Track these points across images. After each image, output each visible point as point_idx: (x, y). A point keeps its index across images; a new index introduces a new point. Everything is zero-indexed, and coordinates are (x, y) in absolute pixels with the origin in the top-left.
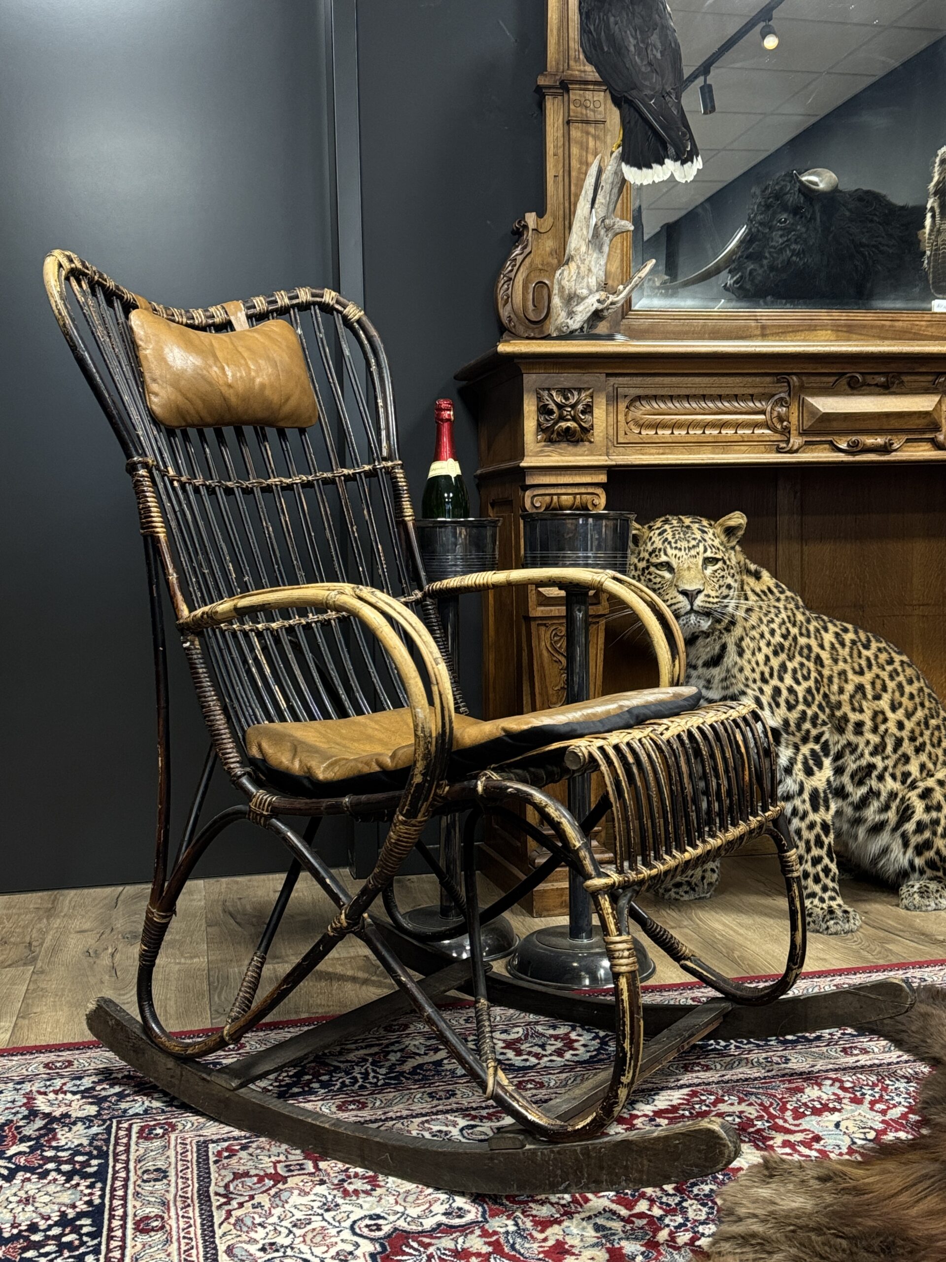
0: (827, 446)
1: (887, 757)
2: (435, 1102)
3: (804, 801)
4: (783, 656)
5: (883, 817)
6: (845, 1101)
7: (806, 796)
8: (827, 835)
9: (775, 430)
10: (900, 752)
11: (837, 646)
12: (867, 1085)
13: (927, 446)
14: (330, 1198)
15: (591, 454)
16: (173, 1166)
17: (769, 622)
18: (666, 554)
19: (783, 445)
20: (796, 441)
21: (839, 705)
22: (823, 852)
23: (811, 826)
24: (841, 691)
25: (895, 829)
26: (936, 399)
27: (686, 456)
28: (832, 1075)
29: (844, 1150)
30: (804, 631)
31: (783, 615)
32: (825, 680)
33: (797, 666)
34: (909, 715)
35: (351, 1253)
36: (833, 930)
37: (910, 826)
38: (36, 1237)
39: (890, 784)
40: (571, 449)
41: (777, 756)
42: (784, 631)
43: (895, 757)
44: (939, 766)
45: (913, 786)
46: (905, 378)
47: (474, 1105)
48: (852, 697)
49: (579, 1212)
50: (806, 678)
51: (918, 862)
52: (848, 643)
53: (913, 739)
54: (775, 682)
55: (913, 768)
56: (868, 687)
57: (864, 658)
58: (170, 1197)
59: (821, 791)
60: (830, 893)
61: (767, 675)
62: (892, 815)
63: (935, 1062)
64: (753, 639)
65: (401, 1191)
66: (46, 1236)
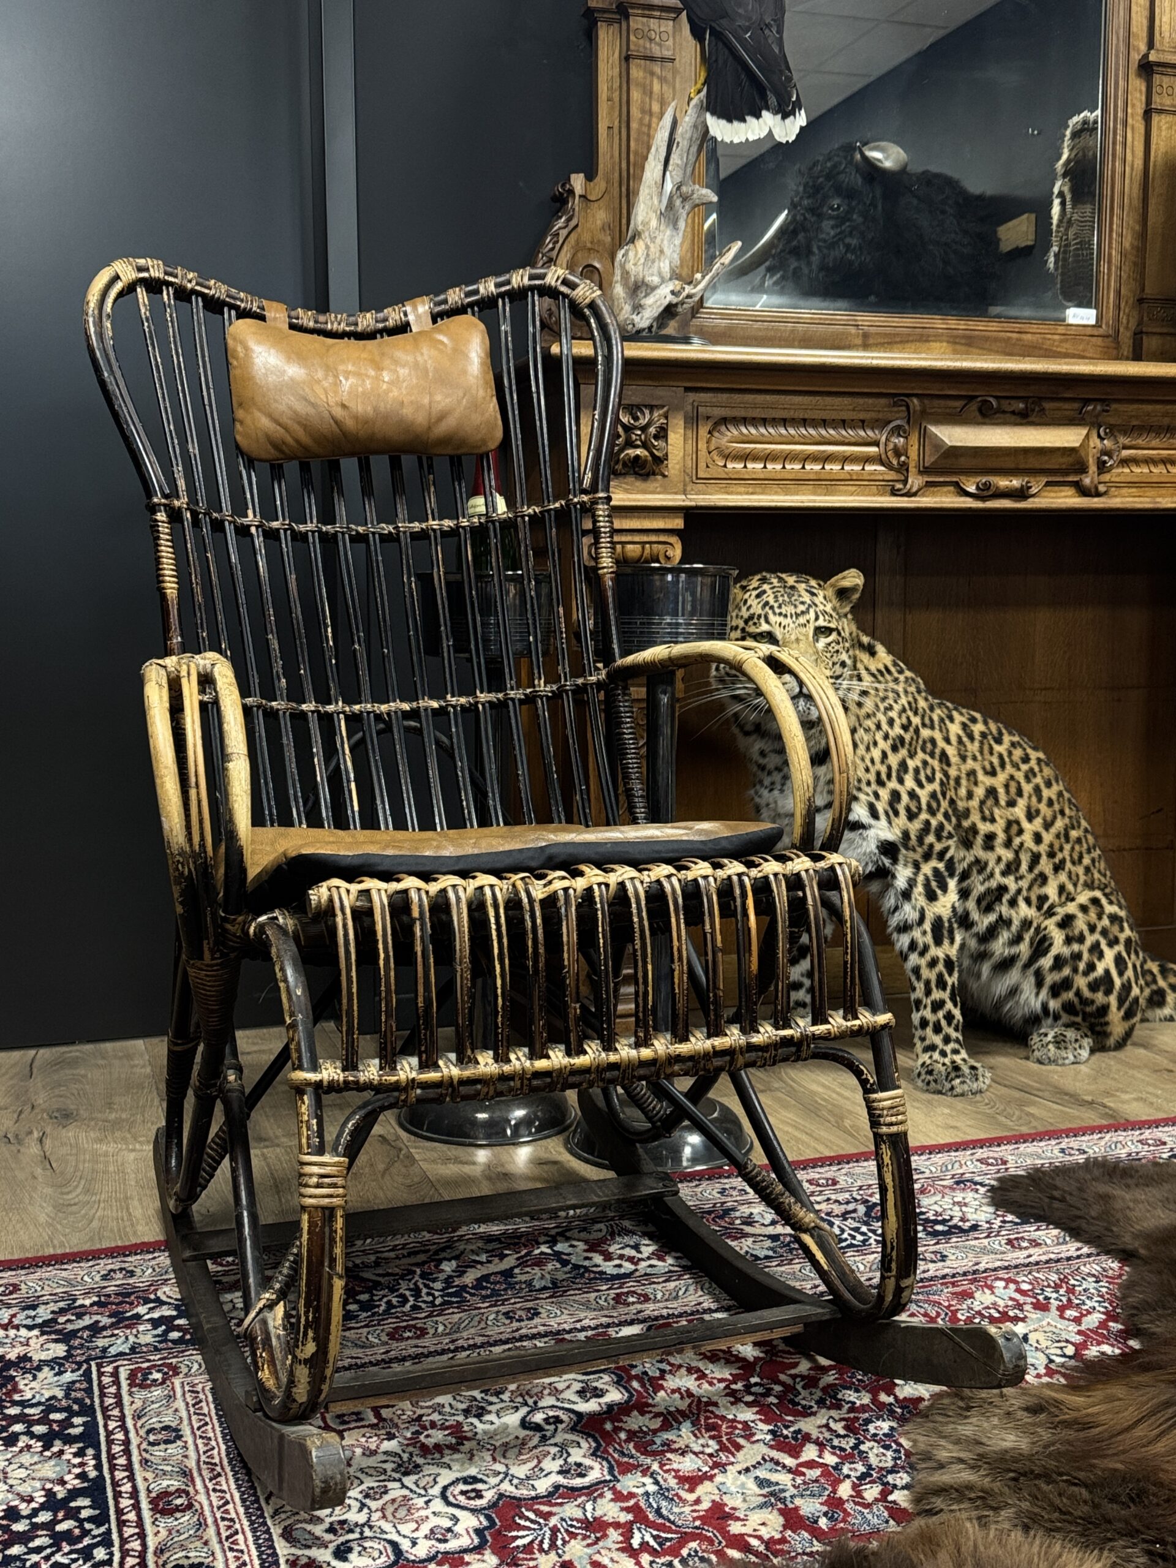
0: (952, 488)
1: (1022, 878)
2: (515, 1325)
3: (924, 933)
4: (903, 752)
5: (1014, 950)
6: (1027, 1307)
7: (927, 926)
8: (950, 974)
9: (890, 466)
10: (1036, 871)
11: (965, 739)
12: (1049, 1286)
13: (1070, 491)
14: (405, 1456)
15: (665, 491)
16: (186, 1422)
17: (886, 709)
18: (767, 621)
19: (899, 486)
20: (915, 481)
21: (967, 813)
22: (945, 995)
23: (933, 963)
24: (970, 795)
25: (1027, 966)
26: (1084, 431)
27: (782, 498)
28: (1002, 1274)
29: (1043, 1371)
30: (927, 721)
31: (903, 701)
32: (952, 783)
33: (920, 765)
34: (1047, 826)
35: (449, 1530)
36: (958, 1090)
37: (1046, 962)
38: (20, 1527)
39: (1025, 911)
40: (639, 484)
41: (894, 877)
42: (904, 720)
43: (1030, 877)
44: (1080, 888)
45: (1050, 913)
46: (1047, 405)
47: (567, 1327)
48: (982, 803)
49: (732, 1463)
50: (931, 780)
51: (1053, 1005)
52: (977, 736)
53: (1051, 855)
54: (893, 784)
55: (1051, 891)
56: (1001, 791)
57: (996, 755)
58: (192, 1463)
59: (945, 919)
60: (952, 1045)
61: (884, 776)
62: (1024, 949)
63: (1126, 1256)
64: (867, 730)
65: (498, 1444)
66: (32, 1524)
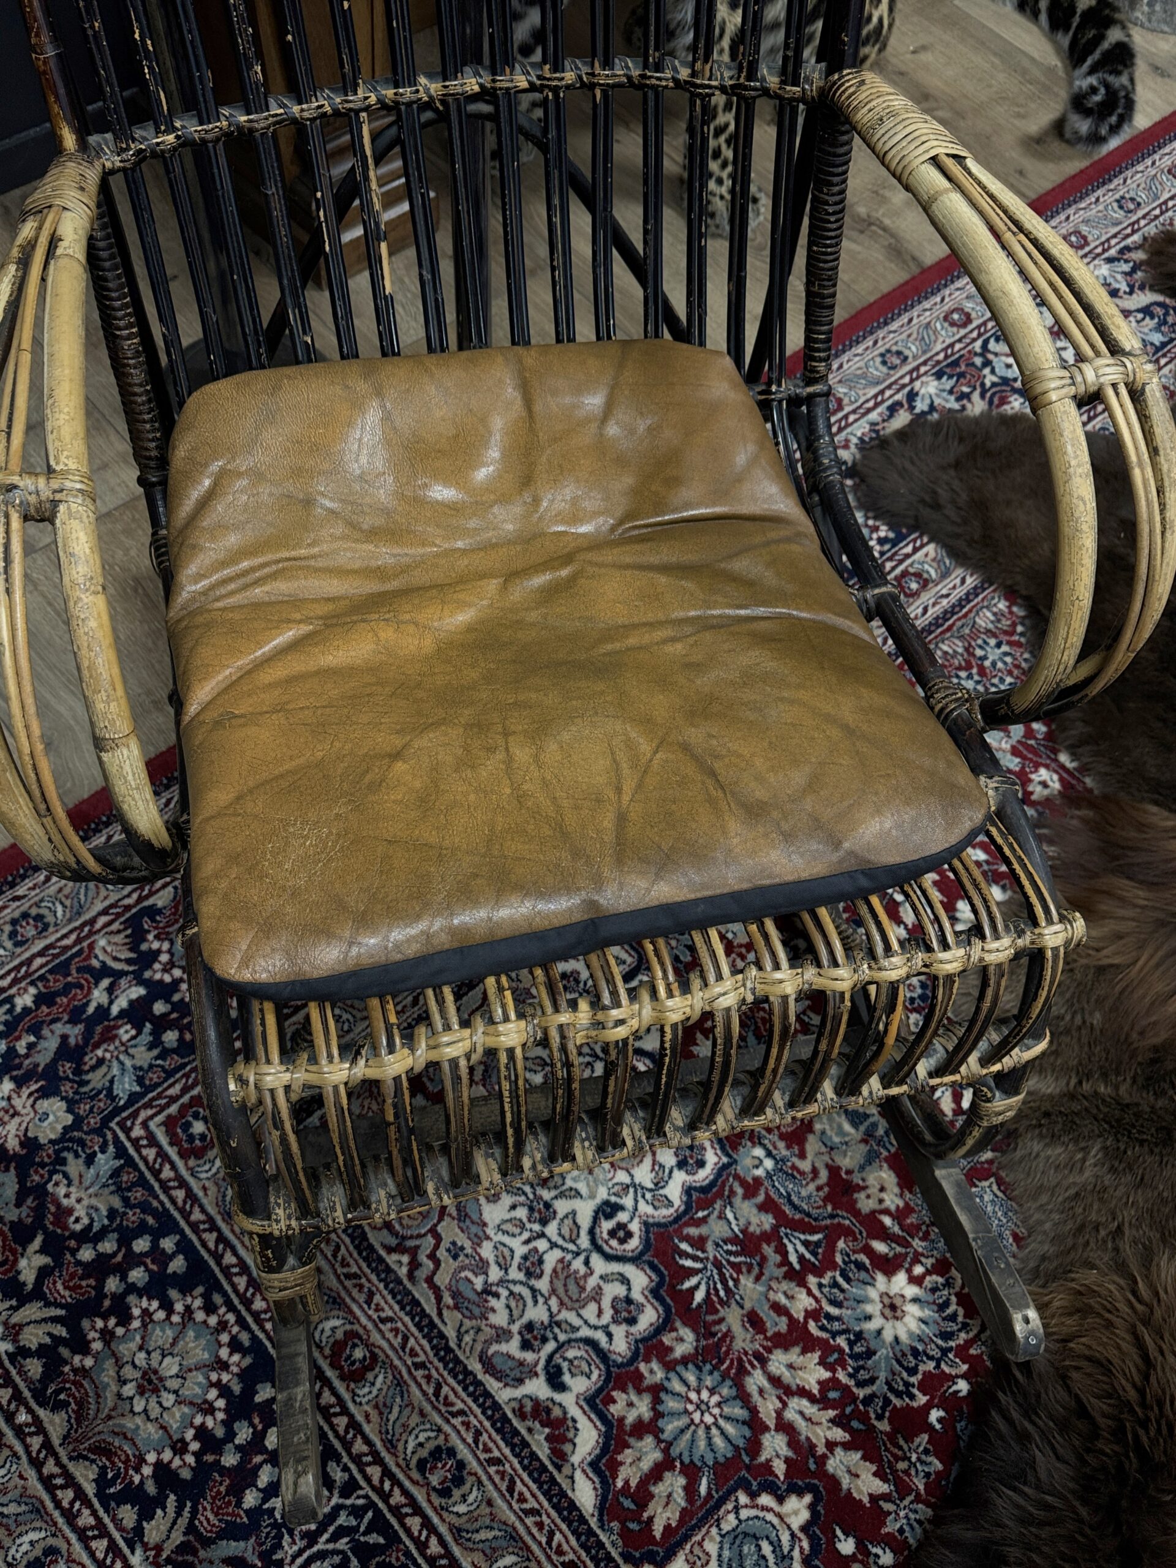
66: (239, 1448)
